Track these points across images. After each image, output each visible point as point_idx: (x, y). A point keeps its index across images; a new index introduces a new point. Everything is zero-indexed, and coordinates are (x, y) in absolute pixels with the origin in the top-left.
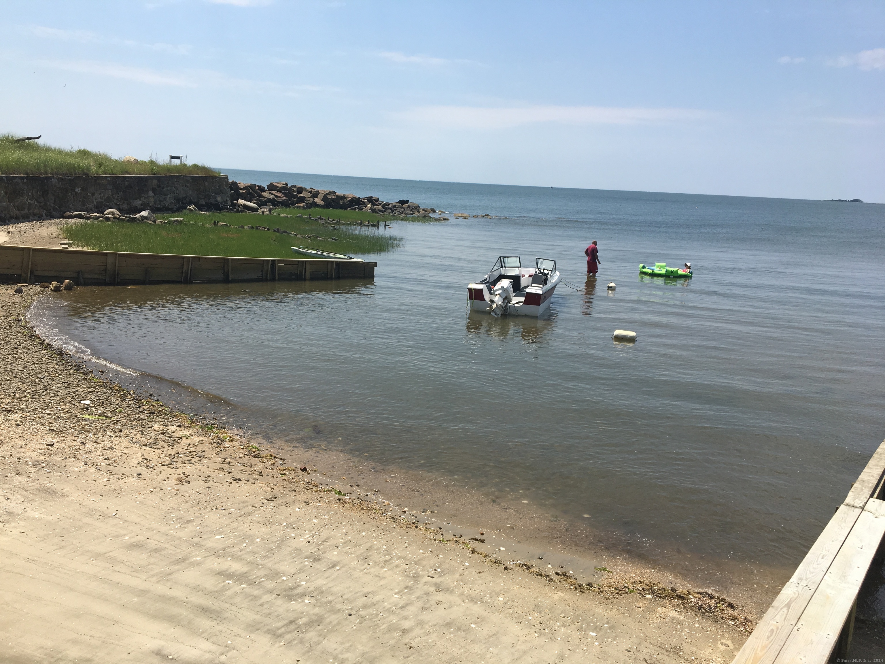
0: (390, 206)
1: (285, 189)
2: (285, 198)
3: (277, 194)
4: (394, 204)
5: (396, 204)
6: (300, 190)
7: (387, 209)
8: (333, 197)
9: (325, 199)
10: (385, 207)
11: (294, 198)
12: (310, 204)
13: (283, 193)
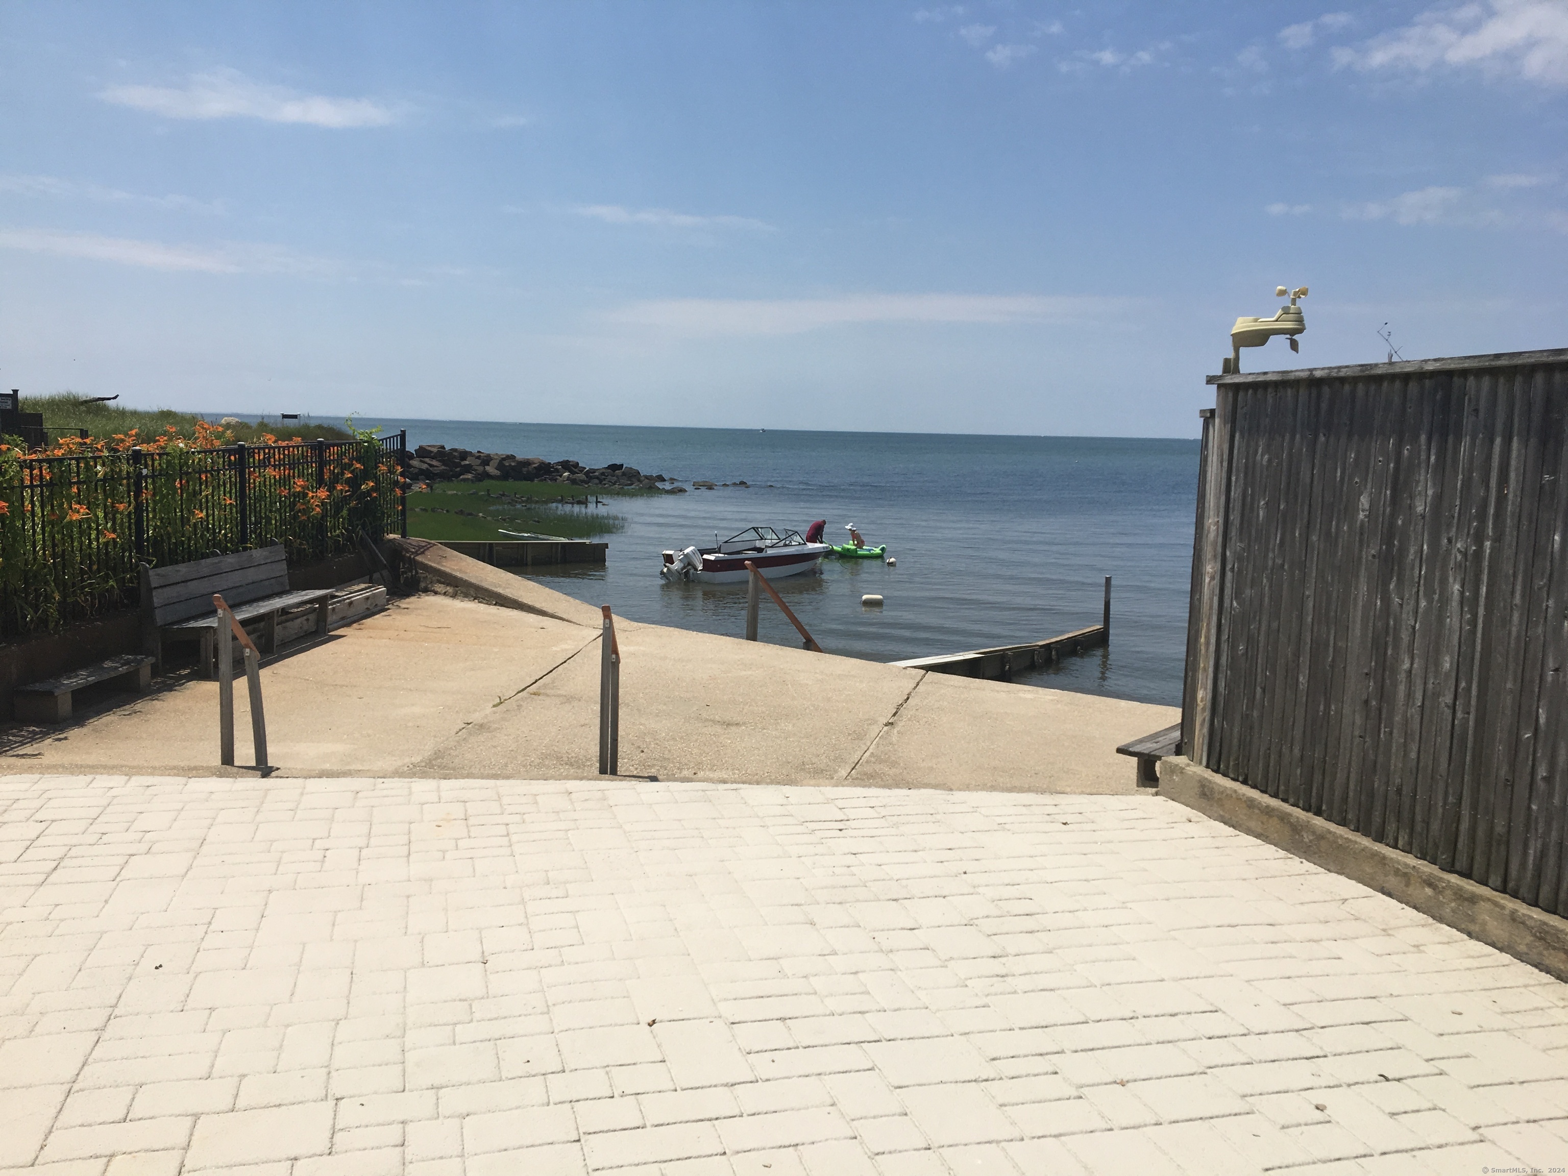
0: (597, 474)
1: (442, 454)
2: (443, 467)
3: (431, 463)
4: (601, 471)
5: (604, 471)
6: (464, 455)
7: (591, 478)
8: (513, 464)
9: (500, 466)
10: (590, 474)
11: (456, 468)
12: (479, 474)
13: (439, 461)
